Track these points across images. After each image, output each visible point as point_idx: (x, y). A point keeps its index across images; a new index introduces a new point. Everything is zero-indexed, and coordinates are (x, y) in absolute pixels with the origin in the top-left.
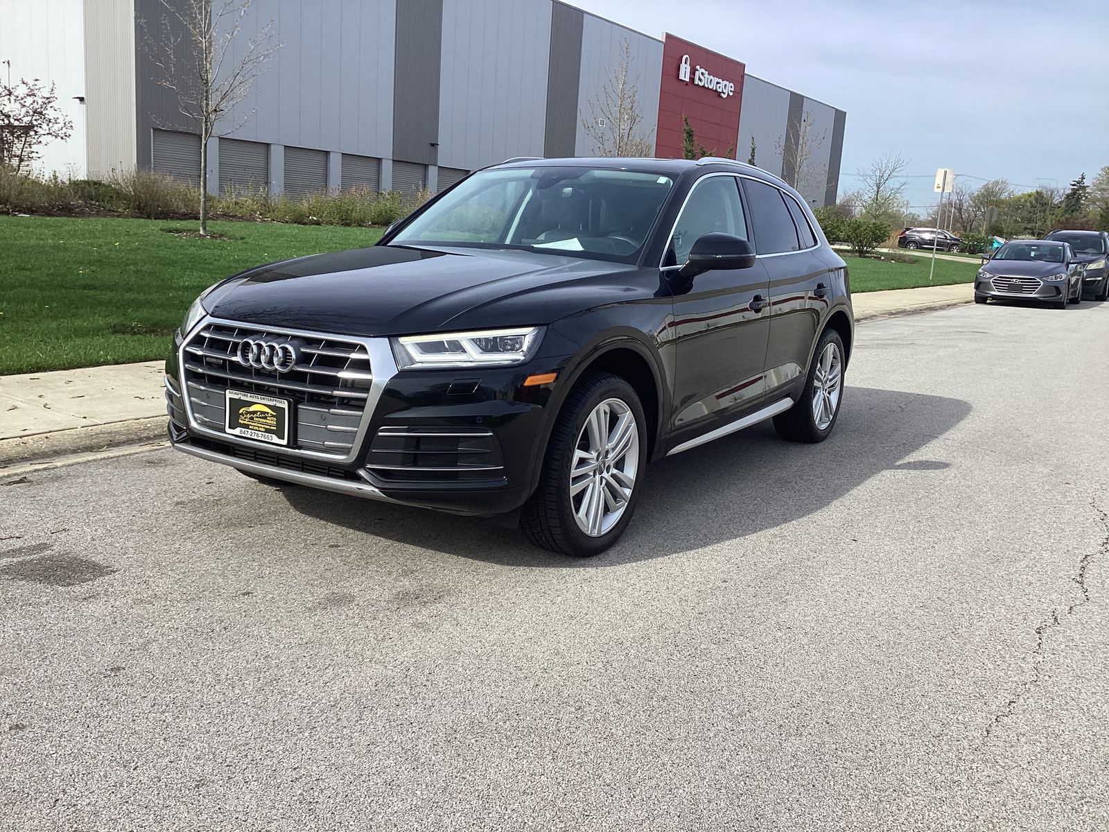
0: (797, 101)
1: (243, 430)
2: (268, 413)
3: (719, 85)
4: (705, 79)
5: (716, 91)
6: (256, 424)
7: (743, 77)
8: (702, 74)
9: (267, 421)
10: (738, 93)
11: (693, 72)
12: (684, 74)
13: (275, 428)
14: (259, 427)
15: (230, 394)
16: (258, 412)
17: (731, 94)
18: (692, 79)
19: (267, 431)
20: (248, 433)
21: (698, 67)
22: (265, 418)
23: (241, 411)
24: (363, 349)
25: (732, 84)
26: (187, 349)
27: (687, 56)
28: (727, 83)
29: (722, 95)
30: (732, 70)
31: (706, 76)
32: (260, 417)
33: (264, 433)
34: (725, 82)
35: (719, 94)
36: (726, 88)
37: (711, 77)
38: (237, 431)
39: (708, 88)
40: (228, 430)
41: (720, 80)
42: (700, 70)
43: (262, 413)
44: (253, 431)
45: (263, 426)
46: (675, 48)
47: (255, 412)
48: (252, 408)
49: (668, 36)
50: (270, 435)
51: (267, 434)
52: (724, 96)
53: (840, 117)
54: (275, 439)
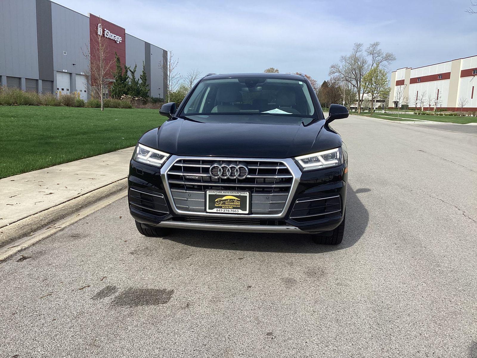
0: (148, 46)
1: (219, 209)
2: (235, 200)
3: (115, 38)
4: (109, 35)
5: (114, 40)
6: (227, 206)
7: (125, 34)
8: (108, 32)
9: (234, 203)
10: (124, 41)
11: (104, 31)
12: (100, 32)
13: (239, 206)
14: (229, 207)
15: (208, 193)
16: (228, 199)
17: (121, 42)
18: (103, 35)
19: (234, 208)
20: (222, 210)
21: (105, 29)
22: (234, 202)
23: (216, 200)
24: (282, 164)
25: (121, 38)
26: (168, 173)
27: (100, 24)
28: (119, 37)
29: (117, 42)
30: (120, 31)
31: (109, 33)
32: (230, 202)
33: (233, 210)
34: (118, 36)
35: (116, 42)
36: (119, 39)
37: (112, 34)
38: (215, 210)
39: (111, 39)
40: (208, 210)
41: (115, 36)
42: (106, 31)
43: (231, 200)
44: (225, 209)
45: (231, 206)
46: (94, 20)
47: (227, 200)
48: (224, 198)
49: (91, 15)
50: (237, 210)
51: (235, 210)
52: (118, 43)
53: (165, 53)
54: (240, 211)
